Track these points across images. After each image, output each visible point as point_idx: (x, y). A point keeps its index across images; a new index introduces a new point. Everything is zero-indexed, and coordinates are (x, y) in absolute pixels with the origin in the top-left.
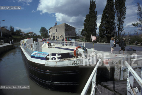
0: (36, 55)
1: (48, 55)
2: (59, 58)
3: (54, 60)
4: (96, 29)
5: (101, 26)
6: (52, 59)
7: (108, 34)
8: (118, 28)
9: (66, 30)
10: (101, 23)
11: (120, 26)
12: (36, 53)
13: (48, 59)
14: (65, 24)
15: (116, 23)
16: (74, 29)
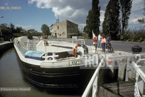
0: (30, 55)
1: (44, 55)
2: (56, 58)
3: (50, 61)
4: (100, 25)
5: (104, 23)
7: (112, 31)
8: (123, 24)
9: (68, 27)
10: (105, 19)
11: (124, 22)
12: (30, 52)
13: (44, 59)
14: (68, 21)
15: (120, 19)
16: (77, 25)
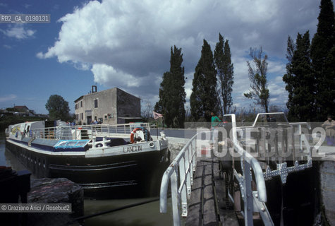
0: (65, 146)
1: (91, 142)
2: (107, 144)
3: (99, 148)
4: (185, 101)
5: (193, 96)
6: (97, 146)
7: (207, 112)
9: (119, 103)
10: (194, 90)
12: (65, 142)
13: (91, 147)
14: (118, 90)
16: (138, 100)
